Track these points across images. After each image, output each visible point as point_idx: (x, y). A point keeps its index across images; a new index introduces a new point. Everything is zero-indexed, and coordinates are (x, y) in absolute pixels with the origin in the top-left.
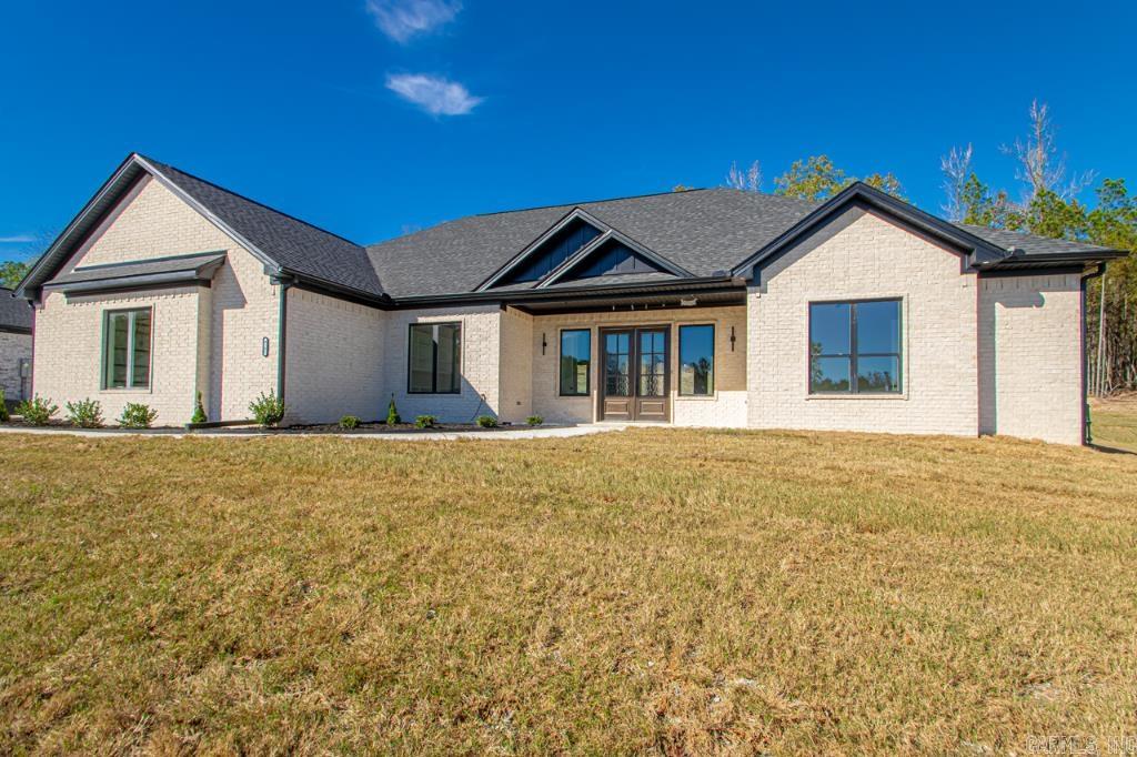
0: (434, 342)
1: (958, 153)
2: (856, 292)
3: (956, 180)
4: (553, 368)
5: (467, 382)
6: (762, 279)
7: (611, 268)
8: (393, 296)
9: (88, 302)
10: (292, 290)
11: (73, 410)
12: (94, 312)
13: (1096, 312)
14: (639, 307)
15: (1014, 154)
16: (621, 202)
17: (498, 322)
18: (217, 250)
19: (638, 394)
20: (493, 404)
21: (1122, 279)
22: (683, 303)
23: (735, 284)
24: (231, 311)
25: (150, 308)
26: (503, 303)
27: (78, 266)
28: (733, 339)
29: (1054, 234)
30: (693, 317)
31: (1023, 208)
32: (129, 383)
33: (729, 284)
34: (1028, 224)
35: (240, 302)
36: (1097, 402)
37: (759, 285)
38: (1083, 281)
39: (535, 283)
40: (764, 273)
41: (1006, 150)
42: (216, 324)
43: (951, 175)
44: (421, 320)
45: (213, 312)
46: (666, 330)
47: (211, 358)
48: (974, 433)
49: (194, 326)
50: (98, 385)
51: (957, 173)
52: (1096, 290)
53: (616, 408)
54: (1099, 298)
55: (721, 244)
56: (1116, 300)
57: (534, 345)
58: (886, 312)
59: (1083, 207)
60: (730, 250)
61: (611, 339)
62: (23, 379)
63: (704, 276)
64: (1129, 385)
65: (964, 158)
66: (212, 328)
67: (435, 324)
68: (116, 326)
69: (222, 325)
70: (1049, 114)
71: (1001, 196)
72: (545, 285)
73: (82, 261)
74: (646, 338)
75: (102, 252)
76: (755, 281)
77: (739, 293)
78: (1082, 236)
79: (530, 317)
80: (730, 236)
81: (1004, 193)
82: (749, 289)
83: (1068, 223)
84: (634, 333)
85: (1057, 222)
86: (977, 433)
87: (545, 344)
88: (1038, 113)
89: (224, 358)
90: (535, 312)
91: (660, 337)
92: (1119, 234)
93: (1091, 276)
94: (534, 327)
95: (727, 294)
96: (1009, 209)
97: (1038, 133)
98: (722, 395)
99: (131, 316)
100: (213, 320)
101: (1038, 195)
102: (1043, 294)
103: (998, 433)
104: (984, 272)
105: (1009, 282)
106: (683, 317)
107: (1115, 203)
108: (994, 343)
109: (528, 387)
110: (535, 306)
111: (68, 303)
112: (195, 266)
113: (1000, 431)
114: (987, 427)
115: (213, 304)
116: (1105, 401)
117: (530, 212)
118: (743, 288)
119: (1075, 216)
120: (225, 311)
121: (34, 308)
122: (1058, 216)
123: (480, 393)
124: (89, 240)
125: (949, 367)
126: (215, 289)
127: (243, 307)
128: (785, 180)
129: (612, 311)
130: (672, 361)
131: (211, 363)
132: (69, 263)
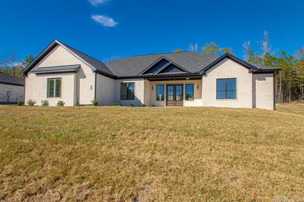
0: (127, 87)
1: (246, 42)
2: (226, 77)
3: (246, 49)
4: (155, 94)
5: (136, 97)
6: (206, 73)
7: (171, 70)
8: (118, 76)
9: (43, 76)
10: (98, 74)
11: (43, 102)
12: (44, 79)
13: (279, 83)
14: (176, 80)
15: (260, 43)
16: (169, 54)
17: (144, 83)
18: (78, 64)
19: (176, 100)
20: (143, 102)
21: (285, 75)
22: (187, 79)
23: (200, 74)
24: (82, 79)
25: (60, 78)
26: (145, 78)
27: (38, 67)
28: (198, 87)
29: (269, 63)
30: (189, 82)
31: (262, 57)
32: (54, 96)
33: (198, 75)
34: (263, 61)
35: (85, 77)
36: (279, 105)
37: (205, 75)
38: (274, 75)
39: (153, 74)
40: (207, 72)
41: (258, 42)
42: (78, 82)
43: (245, 48)
44: (124, 82)
45: (77, 79)
46: (182, 85)
47: (77, 90)
48: (251, 107)
49: (73, 83)
50: (46, 97)
51: (246, 48)
52: (279, 77)
53: (170, 103)
54: (280, 79)
55: (196, 65)
56: (284, 79)
57: (150, 88)
58: (233, 81)
59: (276, 57)
60: (198, 67)
61: (169, 87)
62: (8, 96)
63: (193, 72)
64: (287, 101)
65: (248, 44)
66: (77, 83)
67: (128, 83)
68: (50, 82)
69: (79, 82)
70: (268, 33)
71: (257, 54)
72: (155, 74)
73: (39, 66)
74: (177, 87)
75: (45, 64)
76: (204, 74)
77: (201, 76)
78: (276, 64)
79: (149, 81)
80: (197, 63)
81: (258, 53)
82: (203, 76)
83: (273, 61)
84: (174, 86)
85: (270, 60)
86: (252, 107)
87: (153, 88)
88: (266, 33)
89: (80, 90)
90: (150, 80)
91: (181, 87)
92: (284, 64)
93: (276, 74)
94: (150, 84)
95: (198, 77)
96: (259, 57)
97: (266, 38)
98: (195, 100)
99: (55, 80)
100: (77, 81)
101: (266, 54)
102: (266, 78)
103: (256, 107)
104: (254, 73)
105: (259, 75)
106: (186, 82)
107: (284, 56)
108: (255, 88)
109: (149, 98)
110: (151, 79)
111: (37, 76)
112: (74, 68)
113: (257, 107)
114: (254, 106)
115: (77, 77)
116: (281, 104)
117: (146, 56)
118: (202, 75)
119: (274, 59)
120: (80, 79)
121: (25, 77)
122: (270, 59)
123: (139, 99)
124: (41, 61)
125: (246, 93)
126: (78, 74)
127: (85, 78)
128: (204, 48)
129: (174, 80)
130: (184, 92)
131: (77, 91)
132: (36, 66)
